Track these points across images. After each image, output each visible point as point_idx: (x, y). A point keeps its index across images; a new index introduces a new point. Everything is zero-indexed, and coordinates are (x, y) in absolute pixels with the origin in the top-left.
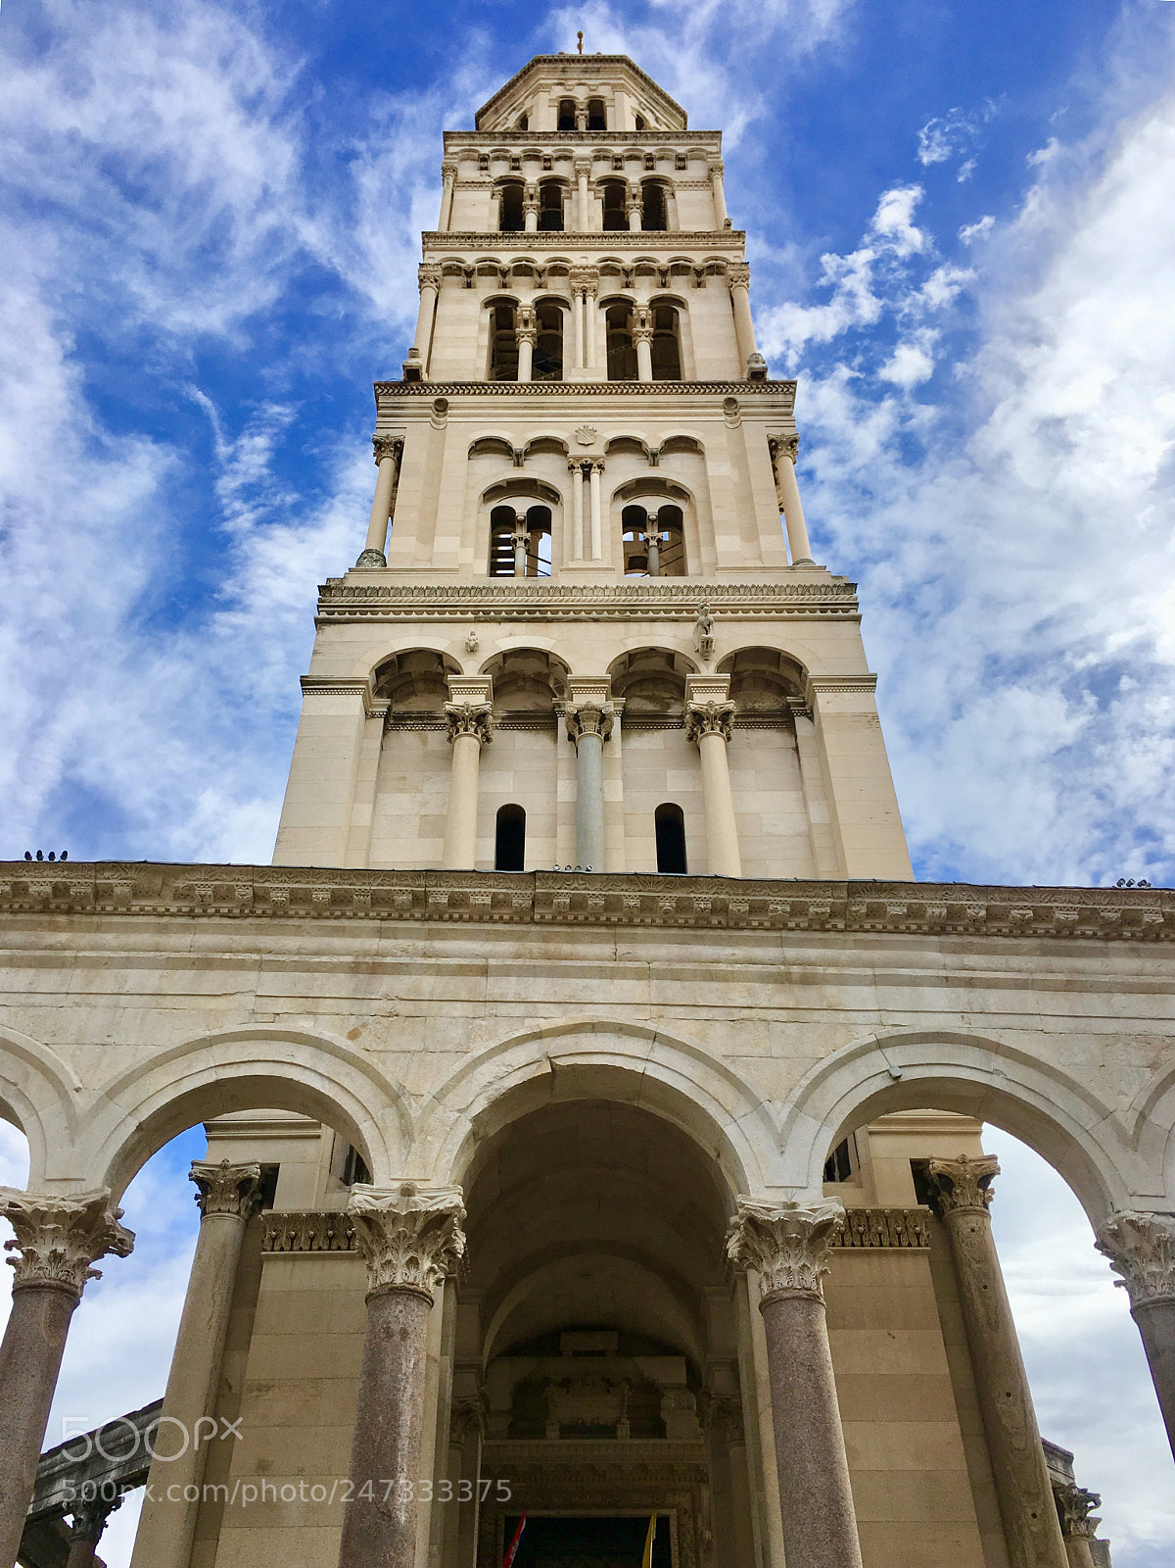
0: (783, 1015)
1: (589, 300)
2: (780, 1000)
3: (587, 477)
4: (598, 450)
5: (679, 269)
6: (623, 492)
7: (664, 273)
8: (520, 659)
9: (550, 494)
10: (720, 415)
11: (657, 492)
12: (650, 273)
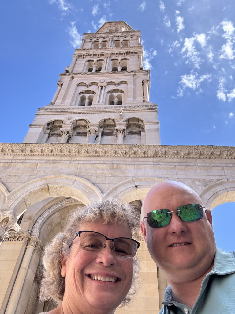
0: (110, 175)
2: (110, 172)
3: (102, 89)
4: (105, 84)
5: (128, 53)
6: (109, 92)
7: (124, 54)
8: (80, 122)
9: (94, 93)
10: (132, 77)
11: (117, 92)
12: (122, 54)
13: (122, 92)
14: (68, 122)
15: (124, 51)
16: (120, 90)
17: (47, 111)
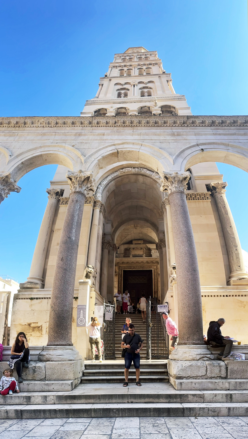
0: (173, 141)
1: (136, 68)
2: (172, 138)
3: (134, 87)
4: (137, 83)
5: (150, 64)
6: (140, 89)
7: (148, 64)
8: (121, 109)
9: (128, 90)
10: (158, 78)
11: (147, 89)
12: (146, 65)
13: (151, 88)
14: (111, 110)
15: (148, 63)
16: (149, 87)
17: (93, 102)
